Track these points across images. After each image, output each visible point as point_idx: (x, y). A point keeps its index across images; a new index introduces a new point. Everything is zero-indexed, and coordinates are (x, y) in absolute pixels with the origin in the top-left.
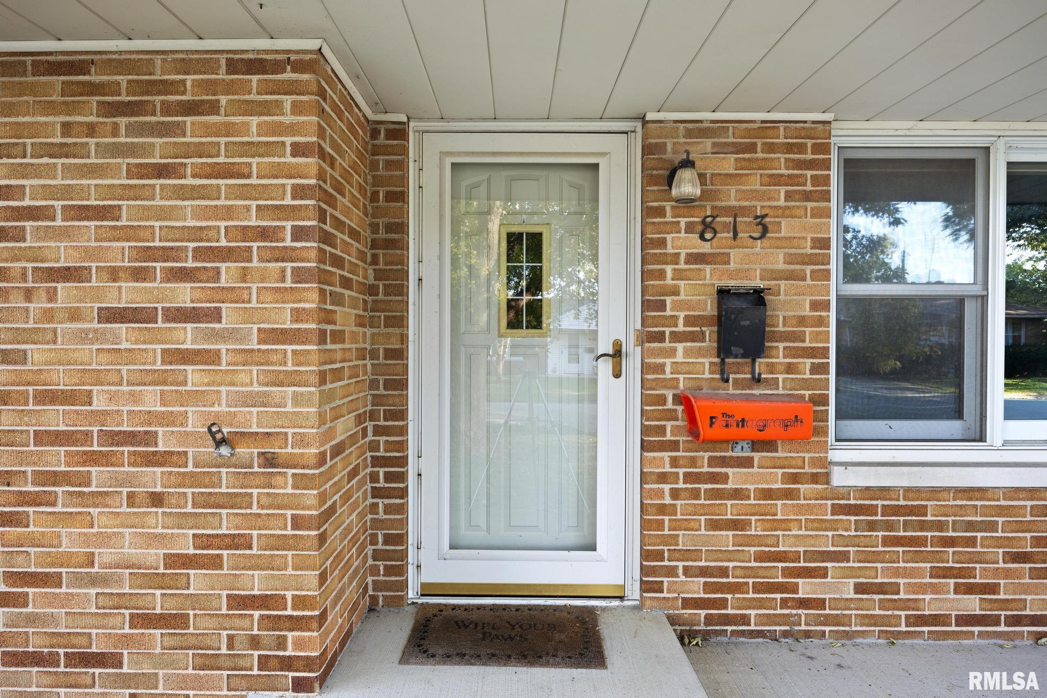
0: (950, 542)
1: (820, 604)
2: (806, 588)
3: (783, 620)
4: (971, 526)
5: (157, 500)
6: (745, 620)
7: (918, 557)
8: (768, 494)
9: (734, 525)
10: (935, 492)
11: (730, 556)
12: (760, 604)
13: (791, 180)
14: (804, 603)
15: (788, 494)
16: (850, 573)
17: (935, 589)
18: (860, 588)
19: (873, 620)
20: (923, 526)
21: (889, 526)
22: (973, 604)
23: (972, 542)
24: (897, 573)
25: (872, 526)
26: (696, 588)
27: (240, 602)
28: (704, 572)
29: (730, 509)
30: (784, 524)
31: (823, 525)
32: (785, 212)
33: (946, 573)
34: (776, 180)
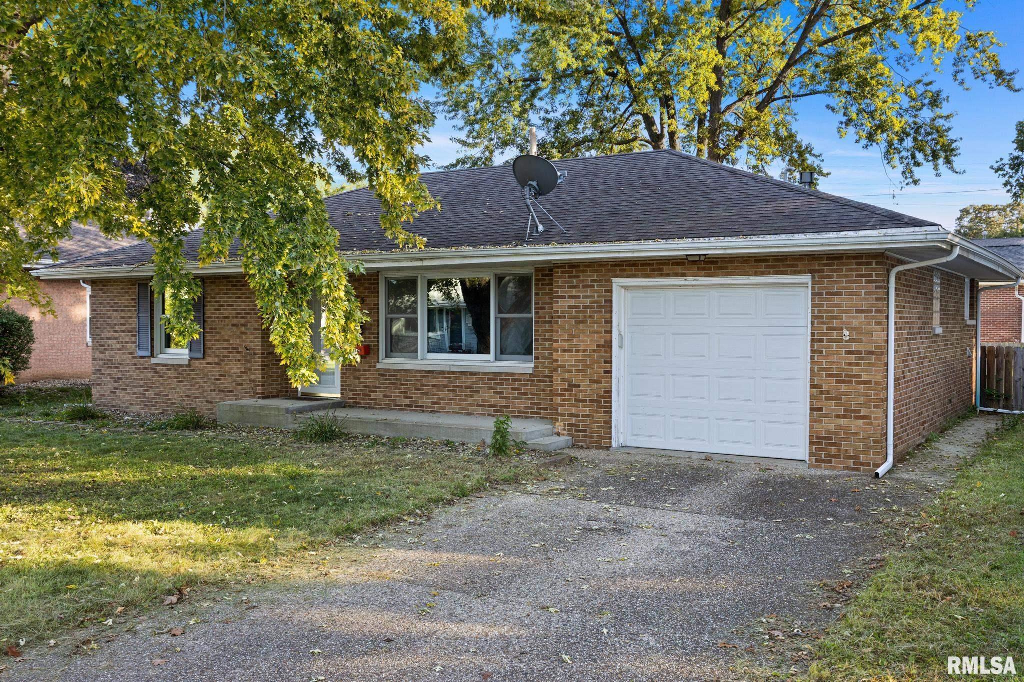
0: (402, 384)
1: (375, 400)
2: (373, 395)
3: (368, 404)
4: (407, 380)
5: (239, 361)
6: (360, 403)
7: (396, 388)
8: (365, 370)
9: (358, 378)
10: (399, 371)
11: (357, 386)
12: (364, 399)
13: (369, 288)
14: (372, 399)
15: (369, 370)
16: (381, 392)
17: (400, 397)
18: (384, 396)
19: (387, 405)
20: (397, 380)
21: (389, 380)
22: (407, 401)
23: (407, 384)
24: (391, 392)
25: (386, 379)
26: (351, 394)
27: (251, 381)
28: (352, 390)
29: (357, 374)
30: (368, 378)
31: (376, 379)
32: (367, 296)
33: (401, 393)
34: (366, 288)
